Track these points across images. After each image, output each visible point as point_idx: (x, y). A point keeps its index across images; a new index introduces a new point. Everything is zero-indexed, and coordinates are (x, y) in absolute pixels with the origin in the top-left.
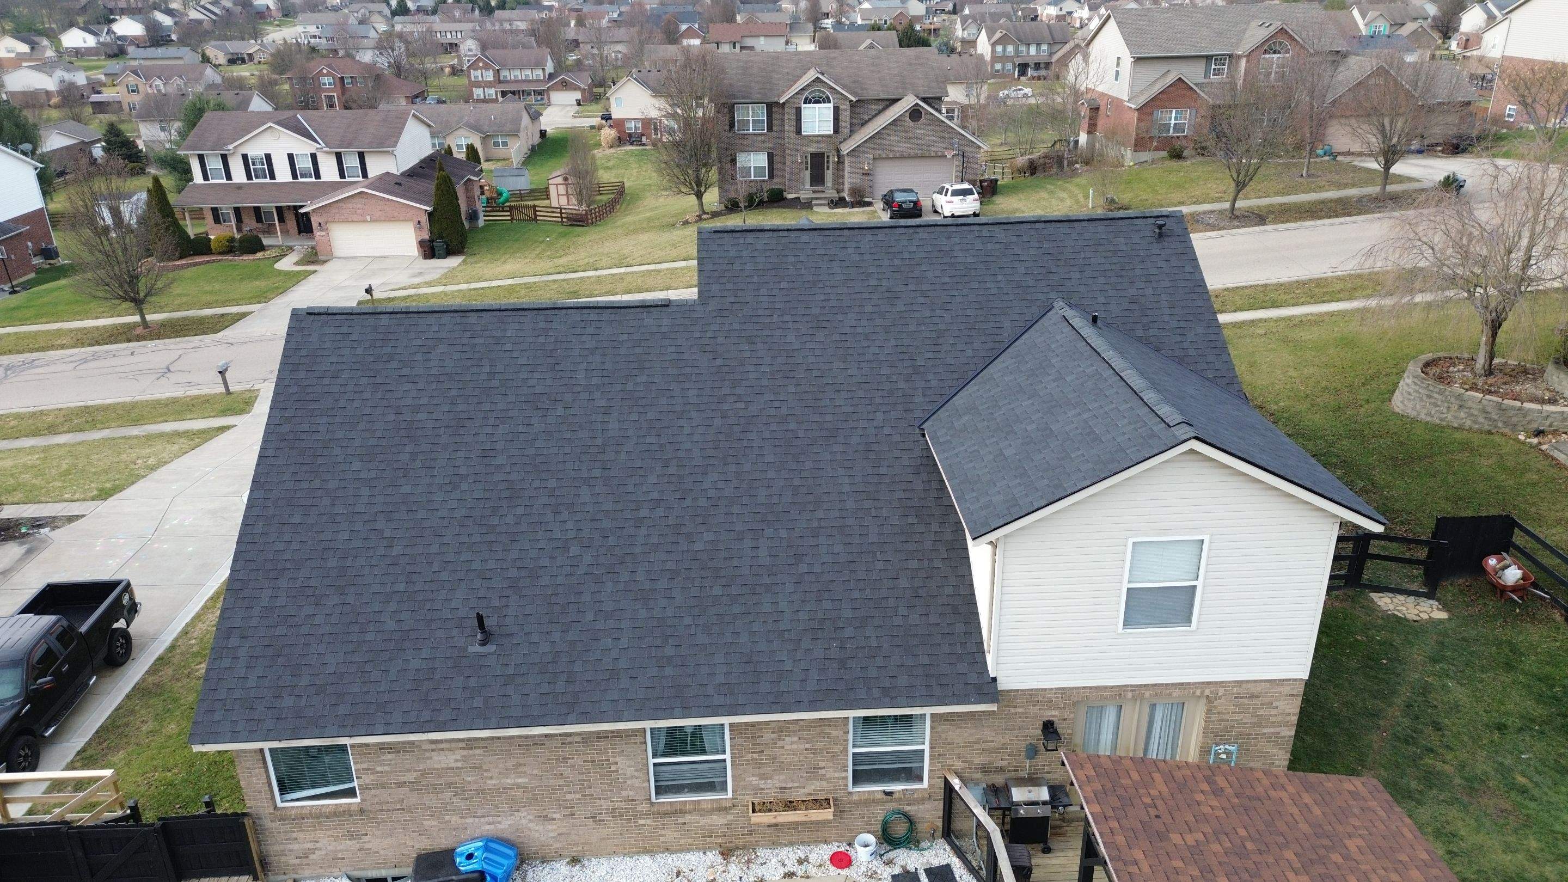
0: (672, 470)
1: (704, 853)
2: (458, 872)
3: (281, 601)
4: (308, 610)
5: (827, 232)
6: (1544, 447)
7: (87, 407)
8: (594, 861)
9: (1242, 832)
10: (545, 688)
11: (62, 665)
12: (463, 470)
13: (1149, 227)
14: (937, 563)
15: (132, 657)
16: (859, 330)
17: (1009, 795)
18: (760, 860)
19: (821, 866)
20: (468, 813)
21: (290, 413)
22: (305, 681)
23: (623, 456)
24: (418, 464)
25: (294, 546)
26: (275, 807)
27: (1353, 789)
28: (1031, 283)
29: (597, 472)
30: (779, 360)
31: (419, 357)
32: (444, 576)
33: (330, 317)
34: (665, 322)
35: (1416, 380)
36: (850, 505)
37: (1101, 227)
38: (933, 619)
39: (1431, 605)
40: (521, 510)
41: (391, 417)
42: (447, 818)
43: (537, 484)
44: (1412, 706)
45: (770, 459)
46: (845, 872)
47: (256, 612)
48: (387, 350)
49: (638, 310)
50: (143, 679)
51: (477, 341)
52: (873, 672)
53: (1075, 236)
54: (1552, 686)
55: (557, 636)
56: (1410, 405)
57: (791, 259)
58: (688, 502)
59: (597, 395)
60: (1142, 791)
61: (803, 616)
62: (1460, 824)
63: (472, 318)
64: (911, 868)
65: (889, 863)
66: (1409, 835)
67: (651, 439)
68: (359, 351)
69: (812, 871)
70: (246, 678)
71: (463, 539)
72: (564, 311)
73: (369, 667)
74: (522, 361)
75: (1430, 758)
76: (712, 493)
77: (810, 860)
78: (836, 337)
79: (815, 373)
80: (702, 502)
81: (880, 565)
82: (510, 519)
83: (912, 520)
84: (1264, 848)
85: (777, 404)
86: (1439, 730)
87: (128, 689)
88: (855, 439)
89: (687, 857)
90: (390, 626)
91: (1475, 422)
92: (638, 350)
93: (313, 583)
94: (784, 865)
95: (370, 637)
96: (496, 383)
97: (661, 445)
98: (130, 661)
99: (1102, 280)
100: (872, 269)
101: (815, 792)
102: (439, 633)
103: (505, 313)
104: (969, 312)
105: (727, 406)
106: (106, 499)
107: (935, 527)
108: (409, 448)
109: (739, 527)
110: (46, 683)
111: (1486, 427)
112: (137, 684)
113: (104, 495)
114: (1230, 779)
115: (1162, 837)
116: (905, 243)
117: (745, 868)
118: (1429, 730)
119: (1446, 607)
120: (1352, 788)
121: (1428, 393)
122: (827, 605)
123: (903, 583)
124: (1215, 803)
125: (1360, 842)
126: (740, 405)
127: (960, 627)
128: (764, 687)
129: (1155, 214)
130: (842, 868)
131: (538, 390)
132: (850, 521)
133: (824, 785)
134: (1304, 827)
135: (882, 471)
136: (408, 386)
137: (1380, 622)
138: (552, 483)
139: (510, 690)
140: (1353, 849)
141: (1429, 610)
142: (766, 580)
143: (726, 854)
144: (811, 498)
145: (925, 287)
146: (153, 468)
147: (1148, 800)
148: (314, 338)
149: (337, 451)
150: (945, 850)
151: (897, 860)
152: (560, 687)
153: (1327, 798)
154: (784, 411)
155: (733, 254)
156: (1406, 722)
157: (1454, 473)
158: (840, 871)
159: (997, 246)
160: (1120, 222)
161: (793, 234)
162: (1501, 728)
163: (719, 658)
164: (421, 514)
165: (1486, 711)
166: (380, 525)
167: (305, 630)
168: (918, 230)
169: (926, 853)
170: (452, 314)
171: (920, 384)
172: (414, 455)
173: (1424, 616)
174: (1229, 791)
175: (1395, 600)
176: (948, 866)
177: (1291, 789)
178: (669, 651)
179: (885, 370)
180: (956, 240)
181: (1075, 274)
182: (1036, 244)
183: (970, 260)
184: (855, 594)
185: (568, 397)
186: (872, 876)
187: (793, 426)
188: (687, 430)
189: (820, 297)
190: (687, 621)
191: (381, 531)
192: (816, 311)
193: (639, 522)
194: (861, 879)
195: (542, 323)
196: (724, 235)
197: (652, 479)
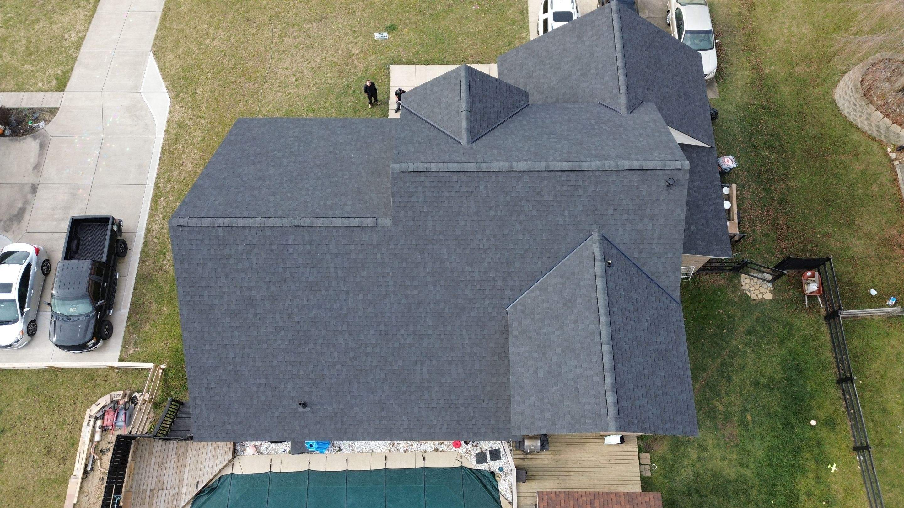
0: (382, 328)
3: (213, 385)
4: (226, 390)
5: (469, 174)
6: (896, 163)
11: (104, 284)
12: (280, 324)
13: (665, 177)
15: (128, 250)
16: (482, 246)
17: (524, 444)
18: (425, 443)
19: (449, 446)
21: (187, 289)
22: (233, 419)
23: (357, 320)
24: (258, 320)
25: (211, 360)
28: (584, 217)
29: (345, 327)
30: (437, 265)
31: (244, 256)
32: (282, 377)
33: (190, 229)
34: (375, 237)
36: (468, 350)
37: (635, 176)
38: (499, 405)
39: (768, 288)
40: (311, 346)
41: (238, 293)
43: (317, 332)
44: (723, 365)
45: (429, 323)
46: (458, 450)
48: (226, 251)
49: (359, 228)
50: (140, 267)
52: (470, 426)
53: (618, 182)
54: (794, 360)
55: (335, 405)
56: (842, 100)
57: (446, 194)
58: (390, 345)
59: (341, 283)
61: (442, 402)
63: (268, 231)
64: (484, 449)
65: (476, 446)
67: (370, 310)
68: (212, 251)
69: (445, 448)
71: (287, 359)
72: (318, 229)
73: (258, 415)
74: (300, 260)
75: (716, 400)
76: (402, 341)
77: (445, 443)
78: (468, 251)
79: (455, 274)
80: (397, 345)
81: (478, 380)
82: (307, 350)
83: (496, 358)
85: (434, 292)
86: (729, 382)
87: (135, 274)
88: (473, 314)
90: (263, 398)
91: (870, 129)
92: (361, 256)
93: (224, 377)
94: (434, 446)
95: (255, 402)
96: (288, 274)
97: (376, 314)
99: (625, 217)
100: (493, 204)
102: (285, 402)
103: (286, 229)
104: (544, 237)
105: (408, 292)
106: (64, 90)
108: (252, 311)
109: (414, 359)
111: (875, 135)
112: (138, 270)
113: (61, 84)
116: (515, 183)
117: (419, 445)
118: (724, 382)
119: (774, 291)
121: (855, 102)
122: (453, 397)
123: (488, 388)
126: (416, 292)
131: (311, 279)
132: (467, 358)
135: (485, 332)
136: (243, 275)
137: (736, 299)
138: (324, 332)
139: (318, 427)
141: (765, 291)
142: (426, 385)
144: (449, 345)
145: (522, 218)
146: (77, 48)
148: (186, 242)
149: (217, 311)
151: (479, 445)
154: (438, 297)
155: (412, 189)
156: (716, 375)
157: (835, 176)
158: (456, 449)
159: (569, 189)
160: (648, 172)
161: (448, 174)
162: (756, 384)
163: (405, 418)
164: (265, 346)
165: (755, 372)
166: (247, 350)
167: (226, 398)
168: (524, 174)
169: (491, 442)
171: (510, 283)
172: (255, 315)
173: (760, 296)
175: (752, 282)
176: (499, 449)
178: (384, 414)
179: (493, 273)
180: (545, 182)
181: (610, 212)
182: (592, 188)
183: (551, 199)
184: (466, 393)
185: (327, 284)
186: (468, 453)
187: (442, 305)
188: (388, 306)
189: (461, 223)
190: (391, 401)
191: (248, 354)
192: (458, 232)
193: (367, 355)
194: (464, 454)
195: (307, 236)
196: (407, 174)
197: (372, 332)
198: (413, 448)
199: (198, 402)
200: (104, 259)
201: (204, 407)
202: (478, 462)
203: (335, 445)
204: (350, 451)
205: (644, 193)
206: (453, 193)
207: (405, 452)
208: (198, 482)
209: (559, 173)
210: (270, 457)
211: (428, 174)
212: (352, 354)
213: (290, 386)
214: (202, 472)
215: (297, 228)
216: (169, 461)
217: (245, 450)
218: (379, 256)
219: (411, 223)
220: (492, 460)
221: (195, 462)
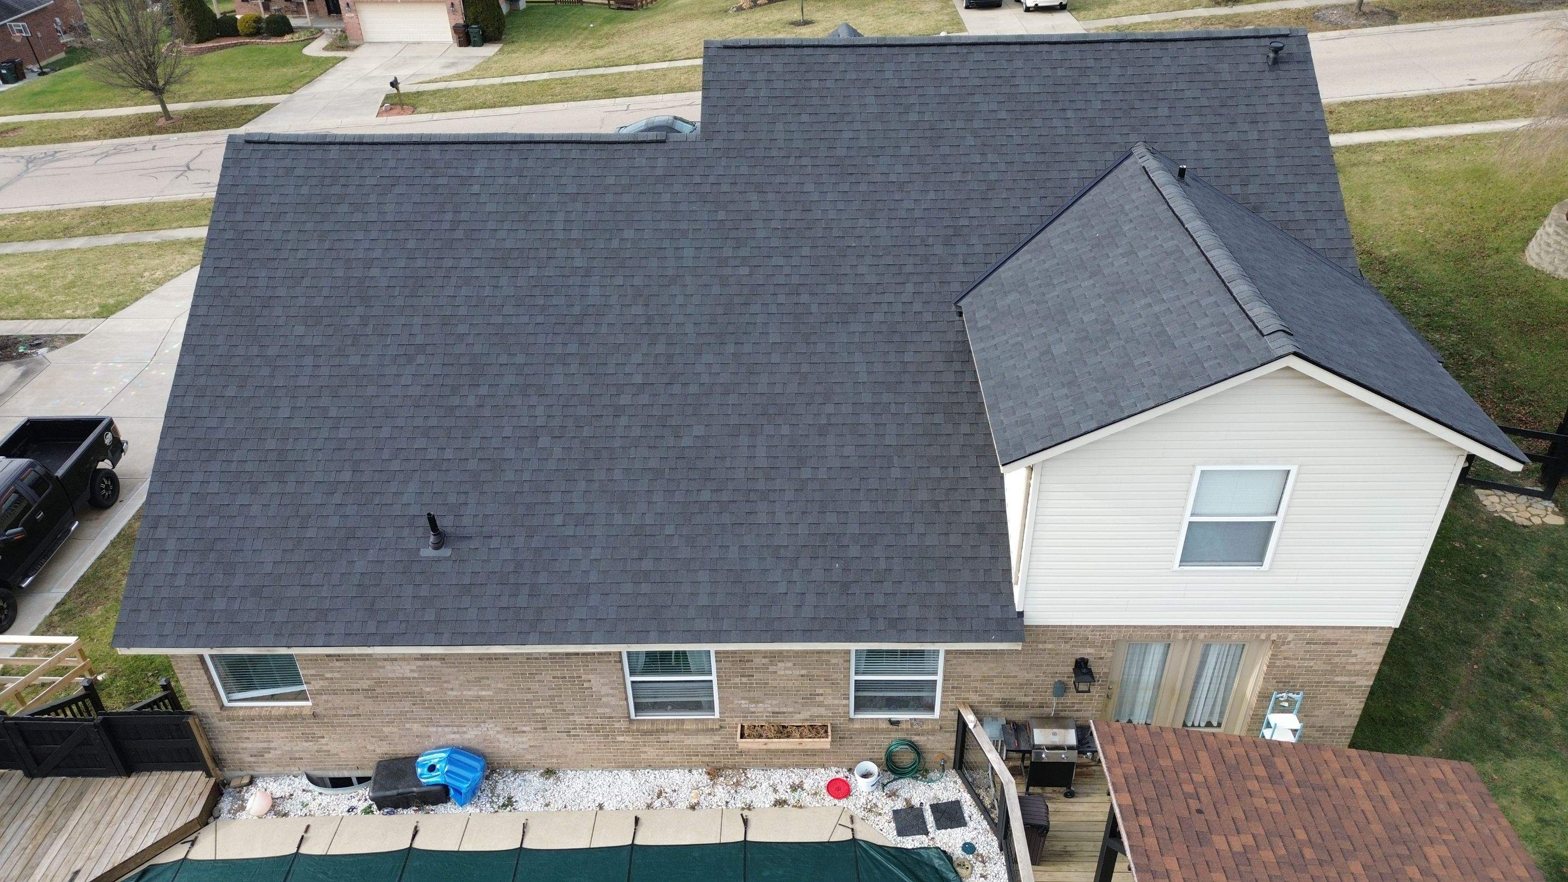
0: (660, 348)
1: (690, 771)
2: (419, 784)
3: (214, 487)
4: (243, 499)
5: (861, 50)
7: (104, 208)
8: (571, 774)
9: (1301, 835)
10: (504, 601)
11: (36, 512)
12: (419, 340)
13: (1262, 50)
14: (965, 472)
15: (120, 499)
16: (893, 178)
17: (1030, 737)
18: (750, 784)
19: (816, 794)
20: (430, 722)
21: (224, 264)
22: (238, 581)
23: (604, 329)
24: (369, 330)
25: (229, 424)
26: (222, 707)
27: (1441, 777)
28: (1108, 122)
29: (572, 347)
30: (793, 215)
31: (373, 199)
32: (395, 465)
33: (271, 147)
34: (661, 162)
35: (1559, 230)
36: (867, 398)
37: (1201, 49)
38: (954, 540)
39: (1546, 507)
40: (483, 390)
41: (340, 273)
42: (407, 726)
43: (503, 359)
44: (1511, 633)
45: (774, 338)
46: (843, 803)
47: (185, 498)
48: (336, 190)
49: (628, 146)
50: (129, 525)
51: (441, 181)
52: (879, 600)
53: (1167, 60)
55: (520, 541)
56: (1547, 259)
57: (815, 84)
58: (677, 389)
59: (576, 253)
60: (1184, 776)
61: (802, 529)
62: (1555, 784)
63: (434, 152)
64: (916, 802)
65: (893, 795)
66: (1505, 843)
67: (638, 310)
68: (305, 190)
69: (806, 799)
70: (174, 575)
71: (419, 422)
72: (542, 146)
73: (309, 568)
74: (490, 207)
75: (1526, 699)
76: (705, 379)
77: (805, 786)
78: (863, 187)
79: (836, 233)
80: (693, 389)
81: (896, 472)
82: (471, 401)
83: (938, 419)
84: (1325, 857)
85: (787, 270)
86: (1541, 664)
87: (112, 536)
88: (878, 317)
89: (671, 775)
90: (334, 522)
92: (626, 198)
93: (249, 467)
94: (775, 791)
95: (310, 533)
96: (459, 234)
98: (118, 503)
99: (1196, 120)
100: (913, 100)
101: (812, 718)
102: (389, 533)
103: (474, 147)
104: (1028, 158)
105: (727, 271)
106: (107, 317)
107: (965, 429)
108: (360, 310)
109: (734, 420)
110: (15, 534)
112: (123, 530)
113: (106, 312)
114: (1292, 760)
115: (1201, 839)
116: (956, 65)
117: (733, 791)
118: (1528, 664)
119: (1563, 510)
120: (1439, 775)
122: (831, 518)
123: (922, 495)
124: (1271, 794)
125: (1443, 851)
126: (744, 271)
127: (985, 551)
128: (753, 612)
129: (1272, 33)
130: (839, 798)
131: (508, 244)
132: (866, 418)
133: (822, 711)
134: (1377, 828)
135: (908, 357)
136: (360, 235)
137: (1483, 526)
138: (520, 359)
139: (466, 602)
140: (1435, 860)
141: (1543, 513)
142: (761, 485)
143: (714, 773)
144: (820, 389)
145: (977, 124)
146: (159, 283)
147: (1189, 788)
148: (253, 172)
149: (278, 311)
150: (955, 782)
151: (901, 792)
152: (522, 601)
153: (1408, 788)
154: (795, 280)
155: (745, 76)
156: (1503, 653)
158: (836, 801)
159: (1070, 73)
160: (1226, 43)
161: (819, 51)
163: (703, 576)
164: (371, 391)
166: (324, 401)
167: (239, 522)
168: (973, 49)
169: (934, 785)
170: (411, 147)
171: (961, 249)
172: (364, 319)
173: (1537, 521)
174: (1289, 777)
175: (1504, 499)
176: (957, 803)
177: (1365, 776)
178: (647, 565)
179: (920, 231)
180: (1018, 63)
181: (1163, 111)
182: (1117, 71)
183: (1034, 89)
184: (865, 507)
185: (543, 253)
186: (871, 809)
187: (805, 298)
188: (680, 300)
189: (847, 135)
190: (669, 530)
191: (325, 409)
192: (841, 152)
193: (618, 411)
194: (860, 814)
195: (515, 161)
196: (737, 52)
197: (637, 358)
198: (715, 799)
199: (161, 532)
200: (60, 473)
201: (171, 545)
202: (901, 832)
203: (497, 792)
204: (537, 807)
205: (1227, 77)
206: (829, 84)
207: (693, 808)
208: (77, 873)
209: (1046, 47)
210: (309, 821)
211: (778, 51)
212: (582, 411)
213: (412, 487)
214: (100, 847)
215: (498, 147)
216: (17, 823)
217: (243, 808)
218: (666, 197)
219: (739, 136)
220: (940, 826)
221: (91, 825)
